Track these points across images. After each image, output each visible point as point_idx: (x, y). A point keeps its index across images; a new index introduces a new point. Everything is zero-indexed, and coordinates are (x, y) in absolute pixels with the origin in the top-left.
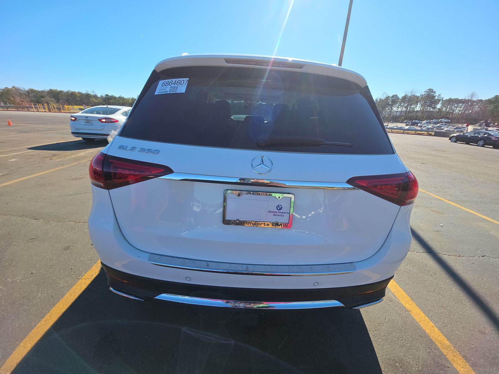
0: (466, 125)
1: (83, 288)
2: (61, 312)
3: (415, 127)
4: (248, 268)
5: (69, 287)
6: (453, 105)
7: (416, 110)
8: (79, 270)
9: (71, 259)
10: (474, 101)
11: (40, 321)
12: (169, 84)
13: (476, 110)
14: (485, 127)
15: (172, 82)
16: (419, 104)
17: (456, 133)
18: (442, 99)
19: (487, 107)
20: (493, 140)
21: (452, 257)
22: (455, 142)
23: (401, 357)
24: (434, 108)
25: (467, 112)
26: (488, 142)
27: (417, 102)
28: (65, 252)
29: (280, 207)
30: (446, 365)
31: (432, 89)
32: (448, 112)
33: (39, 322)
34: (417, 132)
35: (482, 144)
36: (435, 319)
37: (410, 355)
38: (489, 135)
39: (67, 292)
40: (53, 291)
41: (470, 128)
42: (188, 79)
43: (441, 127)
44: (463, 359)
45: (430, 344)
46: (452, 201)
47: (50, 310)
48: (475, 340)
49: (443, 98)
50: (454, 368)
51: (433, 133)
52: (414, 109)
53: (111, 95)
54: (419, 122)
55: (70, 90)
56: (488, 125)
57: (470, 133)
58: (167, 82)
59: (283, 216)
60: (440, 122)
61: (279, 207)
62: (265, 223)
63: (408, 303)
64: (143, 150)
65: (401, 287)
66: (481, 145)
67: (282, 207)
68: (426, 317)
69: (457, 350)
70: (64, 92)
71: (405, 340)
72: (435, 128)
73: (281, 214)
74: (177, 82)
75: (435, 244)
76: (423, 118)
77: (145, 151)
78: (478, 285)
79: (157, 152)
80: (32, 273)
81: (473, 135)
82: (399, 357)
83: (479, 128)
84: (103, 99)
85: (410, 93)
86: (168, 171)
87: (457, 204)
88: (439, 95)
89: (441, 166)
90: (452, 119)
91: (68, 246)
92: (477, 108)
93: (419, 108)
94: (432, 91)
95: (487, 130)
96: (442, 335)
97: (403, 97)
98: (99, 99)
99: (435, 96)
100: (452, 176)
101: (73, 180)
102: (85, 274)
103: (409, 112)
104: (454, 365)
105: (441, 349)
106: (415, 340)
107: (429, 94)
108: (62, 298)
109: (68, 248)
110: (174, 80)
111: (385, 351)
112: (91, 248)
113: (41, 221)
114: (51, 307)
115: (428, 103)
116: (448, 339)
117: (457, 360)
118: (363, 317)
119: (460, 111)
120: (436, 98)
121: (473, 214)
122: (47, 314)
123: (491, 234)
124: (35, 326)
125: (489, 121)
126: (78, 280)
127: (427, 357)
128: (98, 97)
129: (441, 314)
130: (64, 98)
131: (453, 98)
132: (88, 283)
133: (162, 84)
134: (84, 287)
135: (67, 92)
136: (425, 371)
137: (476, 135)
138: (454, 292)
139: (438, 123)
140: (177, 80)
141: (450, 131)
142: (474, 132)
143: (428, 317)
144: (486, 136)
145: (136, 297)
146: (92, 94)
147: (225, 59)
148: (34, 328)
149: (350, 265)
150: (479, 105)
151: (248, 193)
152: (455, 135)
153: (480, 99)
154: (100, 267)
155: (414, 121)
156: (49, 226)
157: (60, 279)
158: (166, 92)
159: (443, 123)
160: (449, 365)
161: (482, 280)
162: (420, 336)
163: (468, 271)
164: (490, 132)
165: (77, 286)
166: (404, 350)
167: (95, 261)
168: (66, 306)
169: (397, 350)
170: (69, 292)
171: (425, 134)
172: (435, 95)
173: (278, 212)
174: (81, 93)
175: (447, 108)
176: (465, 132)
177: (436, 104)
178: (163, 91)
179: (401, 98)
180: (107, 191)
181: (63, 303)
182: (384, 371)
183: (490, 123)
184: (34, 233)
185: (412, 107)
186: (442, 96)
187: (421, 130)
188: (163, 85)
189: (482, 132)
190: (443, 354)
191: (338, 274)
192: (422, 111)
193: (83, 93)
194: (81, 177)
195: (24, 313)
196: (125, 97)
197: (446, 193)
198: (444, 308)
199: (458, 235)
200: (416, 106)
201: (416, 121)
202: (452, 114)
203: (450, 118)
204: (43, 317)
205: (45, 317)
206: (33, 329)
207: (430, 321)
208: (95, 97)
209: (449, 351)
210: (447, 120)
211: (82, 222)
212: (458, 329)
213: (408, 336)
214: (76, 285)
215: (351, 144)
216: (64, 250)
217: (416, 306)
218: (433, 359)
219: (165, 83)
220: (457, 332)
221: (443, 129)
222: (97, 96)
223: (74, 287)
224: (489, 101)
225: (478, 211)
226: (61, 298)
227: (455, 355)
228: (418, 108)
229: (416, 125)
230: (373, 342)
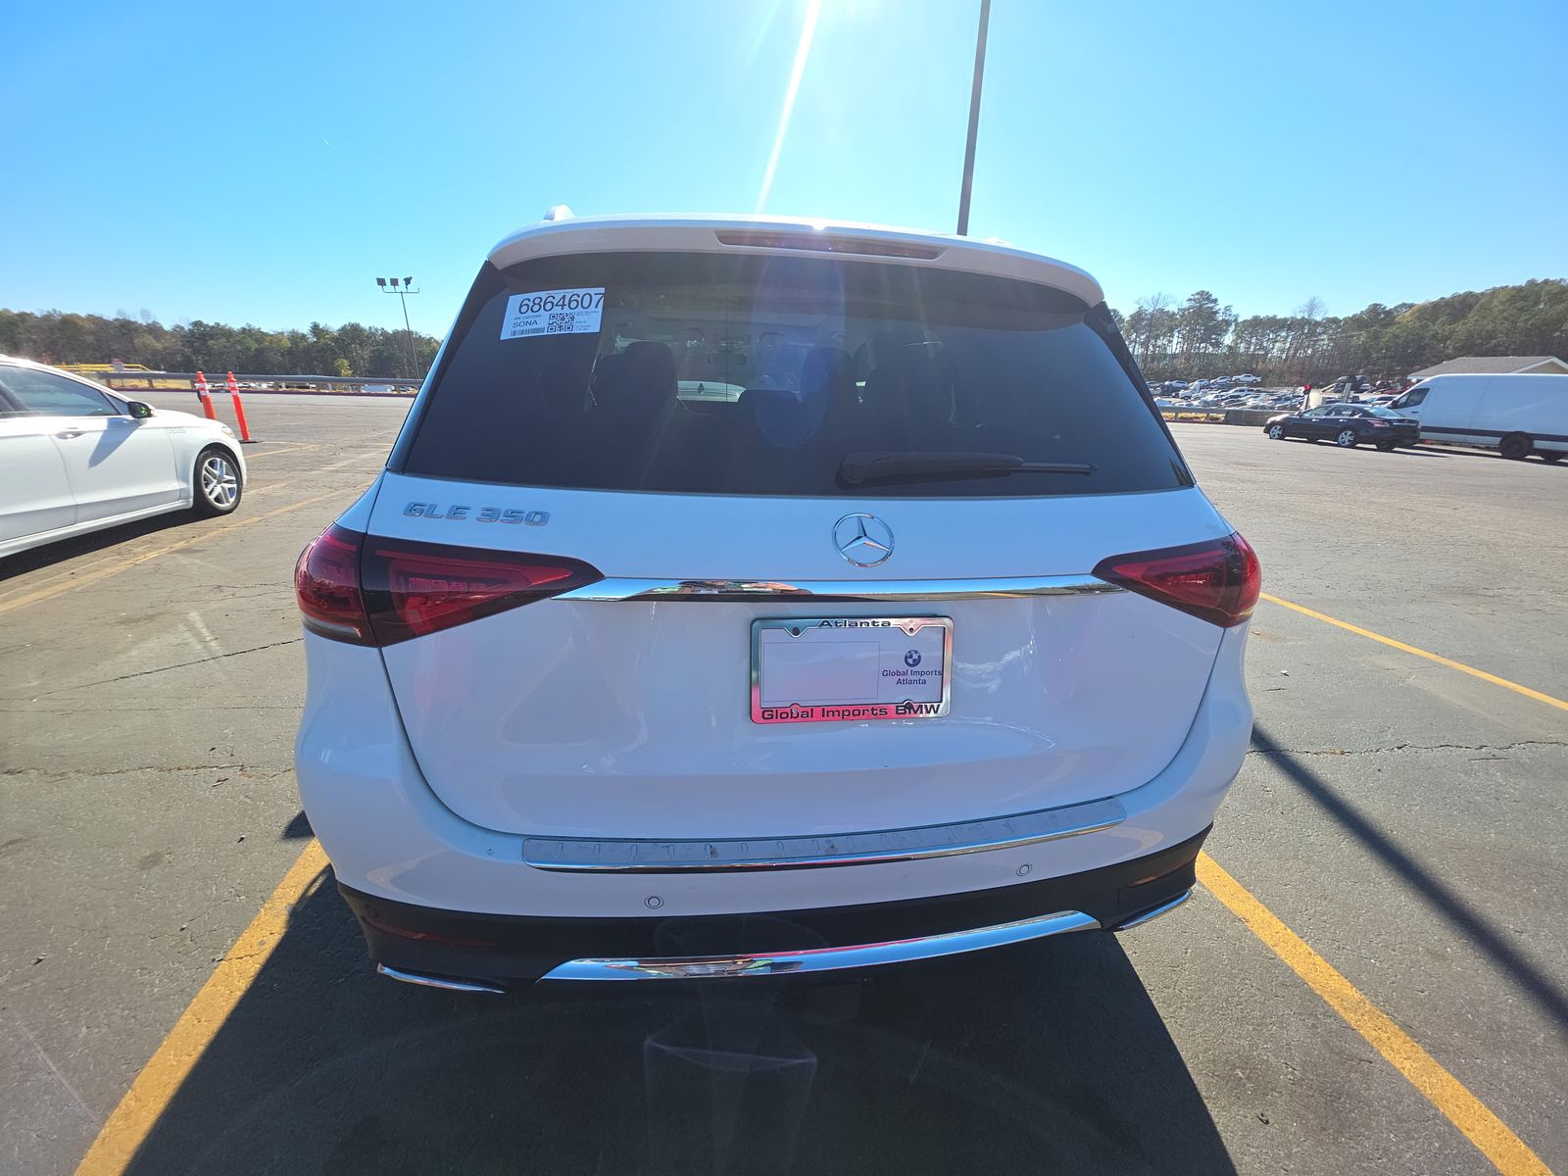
0: (1303, 389)
1: (239, 990)
2: (176, 1081)
3: (1173, 400)
4: (833, 847)
5: (187, 995)
6: (1263, 336)
7: (1169, 351)
8: (210, 931)
9: (174, 896)
10: (1317, 324)
11: (105, 1118)
12: (542, 305)
13: (1325, 347)
14: (1352, 394)
15: (551, 299)
16: (1176, 334)
17: (1281, 413)
18: (1236, 320)
19: (1352, 336)
20: (1377, 428)
21: (1324, 758)
22: (1281, 438)
23: (1245, 1051)
24: (1217, 344)
25: (1301, 354)
26: (1363, 433)
27: (1171, 330)
28: (145, 876)
29: (915, 656)
30: (1364, 1057)
31: (1207, 293)
32: (1253, 355)
33: (104, 1123)
34: (1180, 415)
35: (1349, 441)
36: (1311, 932)
37: (1266, 1042)
38: (1366, 414)
39: (182, 1009)
40: (128, 1014)
41: (1315, 398)
42: (602, 290)
43: (1239, 396)
44: (1402, 1033)
45: (1311, 1002)
46: (1299, 604)
47: (130, 1081)
48: (1422, 978)
49: (1237, 316)
50: (1384, 1062)
51: (1222, 416)
52: (1165, 349)
53: (211, 324)
54: (1180, 385)
55: (58, 310)
56: (1357, 388)
57: (1317, 412)
58: (537, 301)
59: (925, 682)
60: (1237, 384)
61: (911, 657)
62: (875, 707)
63: (1237, 897)
64: (490, 514)
65: (1211, 856)
66: (1347, 443)
67: (920, 657)
68: (1289, 930)
69: (1381, 1011)
70: (36, 317)
71: (1246, 1001)
72: (1223, 400)
73: (917, 677)
74: (570, 301)
75: (1277, 725)
76: (1189, 374)
77: (501, 518)
78: (1401, 826)
79: (540, 518)
80: (40, 961)
81: (1324, 417)
82: (1239, 1050)
83: (1337, 396)
84: (182, 337)
85: (1151, 303)
86: (584, 573)
87: (1313, 610)
88: (1227, 309)
89: (1255, 507)
90: (1266, 376)
91: (153, 855)
92: (1326, 342)
93: (1178, 346)
94: (1208, 299)
95: (1355, 400)
96: (1336, 973)
97: (1133, 317)
98: (169, 337)
99: (1216, 312)
100: (1288, 532)
101: (123, 623)
102: (234, 942)
103: (1154, 357)
104: (1384, 1054)
105: (1341, 1012)
106: (1272, 999)
107: (1201, 306)
108: (168, 1031)
109: (153, 860)
110: (558, 294)
111: (1201, 1040)
112: (241, 853)
113: (32, 776)
114: (136, 1067)
115: (1199, 330)
116: (1355, 982)
117: (1389, 1038)
118: (1128, 953)
119: (1282, 351)
120: (1220, 317)
121: (1357, 634)
122: (126, 1092)
123: (1410, 685)
124: (95, 1136)
125: (1358, 377)
126: (215, 964)
127: (1309, 1040)
128: (166, 332)
129: (1325, 918)
130: (34, 337)
131: (1262, 314)
132: (253, 969)
133: (521, 306)
134: (241, 985)
135: (47, 318)
136: (1312, 1080)
137: (1332, 416)
138: (1346, 853)
139: (1230, 387)
140: (568, 293)
141: (1263, 407)
142: (1326, 408)
143: (1294, 930)
144: (1356, 417)
145: (474, 982)
146: (141, 321)
147: (716, 232)
148: (92, 1142)
149: (1107, 807)
150: (1331, 332)
151: (822, 624)
152: (1278, 418)
153: (1331, 315)
154: (286, 912)
155: (1167, 383)
156: (65, 793)
157: (146, 969)
158: (538, 330)
159: (1242, 385)
160: (1371, 1055)
161: (1410, 811)
162: (1282, 984)
163: (1369, 791)
164: (1367, 407)
165: (214, 985)
166: (1248, 1030)
167: (262, 894)
168: (187, 1058)
169: (1229, 1032)
170: (189, 1009)
171: (1202, 420)
172: (1217, 308)
173: (909, 673)
174: (100, 319)
175: (1249, 343)
176: (1303, 408)
177: (1220, 335)
178: (525, 328)
179: (1127, 319)
180: (375, 650)
181: (176, 1049)
182: (1207, 1098)
183: (1362, 381)
184: (14, 819)
185: (1159, 343)
186: (1234, 312)
187: (1189, 409)
188: (524, 309)
189: (1346, 408)
190: (1349, 1027)
191: (1050, 839)
192: (1187, 355)
193: (105, 318)
194: (150, 612)
195: (46, 1097)
196: (264, 330)
197: (1280, 583)
198: (1328, 898)
199: (1330, 695)
200: (1170, 342)
201: (1174, 383)
202: (1263, 362)
203: (1260, 371)
204: (114, 1105)
205: (122, 1105)
206: (89, 1147)
207: (1300, 940)
208: (154, 330)
209: (1363, 1015)
210: (1251, 379)
211: (187, 768)
212: (1373, 953)
213: (1253, 990)
214: (210, 982)
215: (1087, 466)
216: (142, 869)
217: (1257, 903)
218: (1325, 1043)
219: (531, 304)
220: (1372, 961)
221: (1244, 404)
222: (161, 328)
223: (204, 990)
224: (1357, 322)
225: (1368, 625)
226: (163, 1033)
227: (1379, 1024)
228: (1175, 345)
229: (1173, 394)
230: (1165, 1021)
